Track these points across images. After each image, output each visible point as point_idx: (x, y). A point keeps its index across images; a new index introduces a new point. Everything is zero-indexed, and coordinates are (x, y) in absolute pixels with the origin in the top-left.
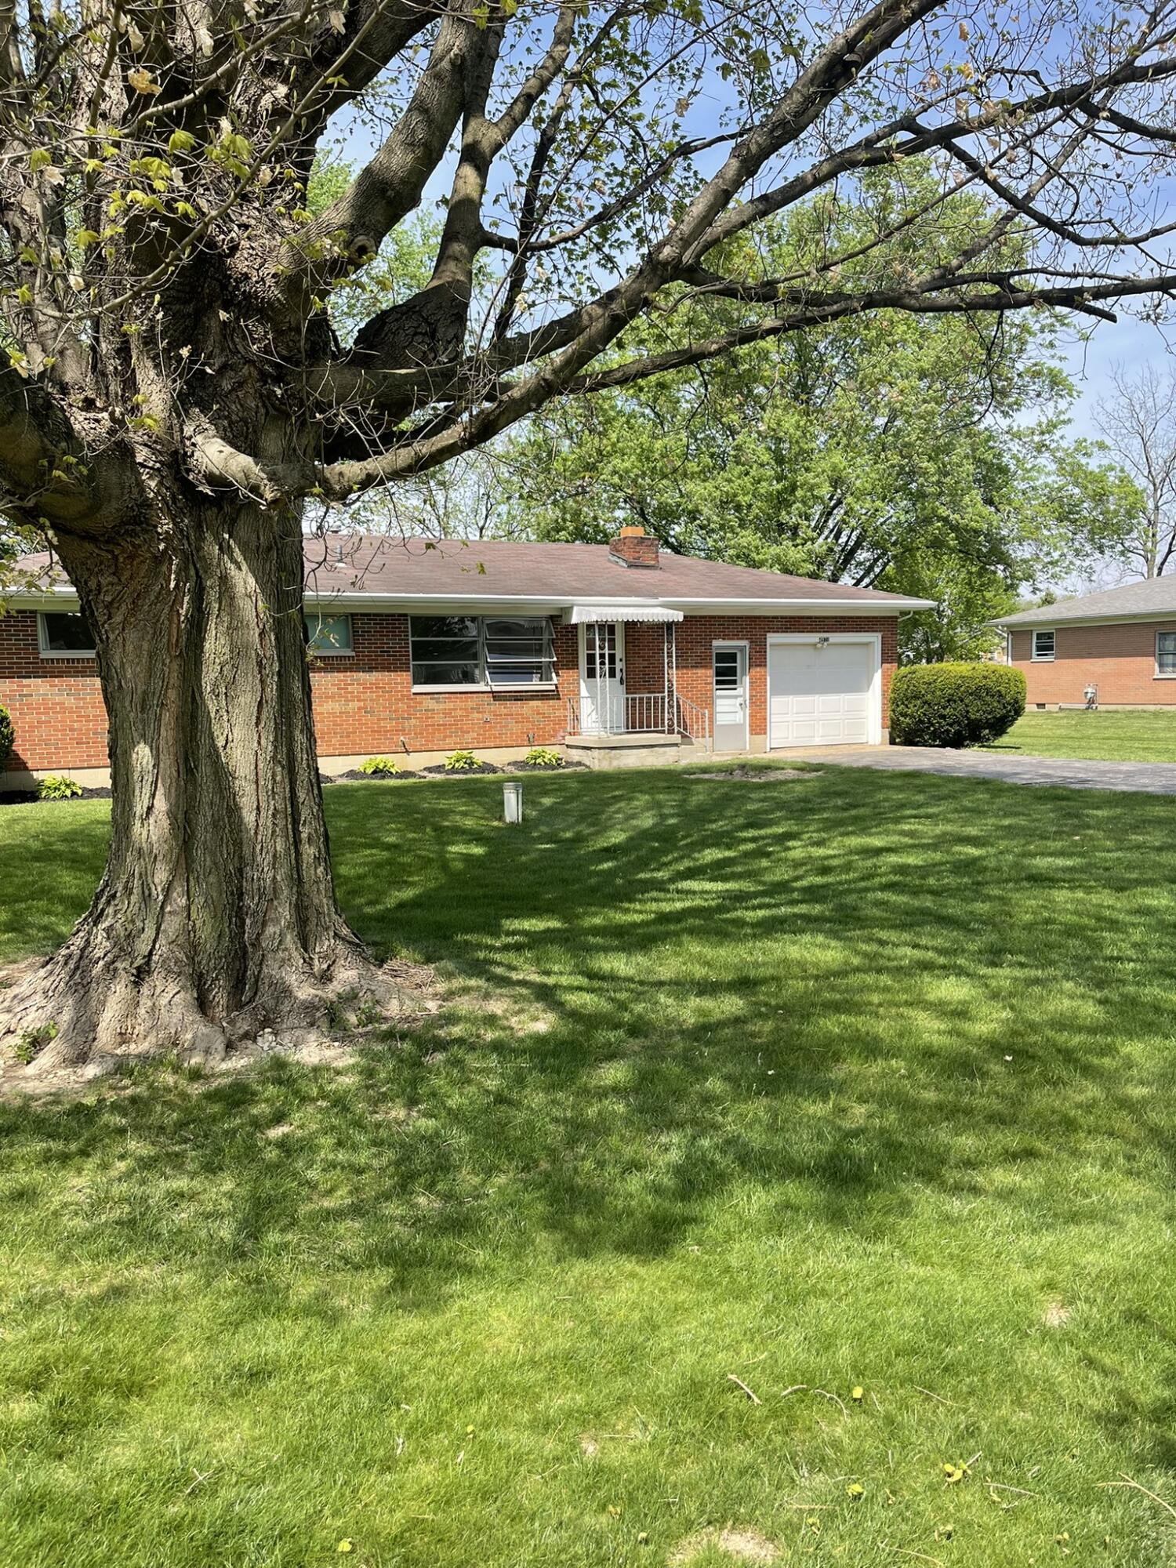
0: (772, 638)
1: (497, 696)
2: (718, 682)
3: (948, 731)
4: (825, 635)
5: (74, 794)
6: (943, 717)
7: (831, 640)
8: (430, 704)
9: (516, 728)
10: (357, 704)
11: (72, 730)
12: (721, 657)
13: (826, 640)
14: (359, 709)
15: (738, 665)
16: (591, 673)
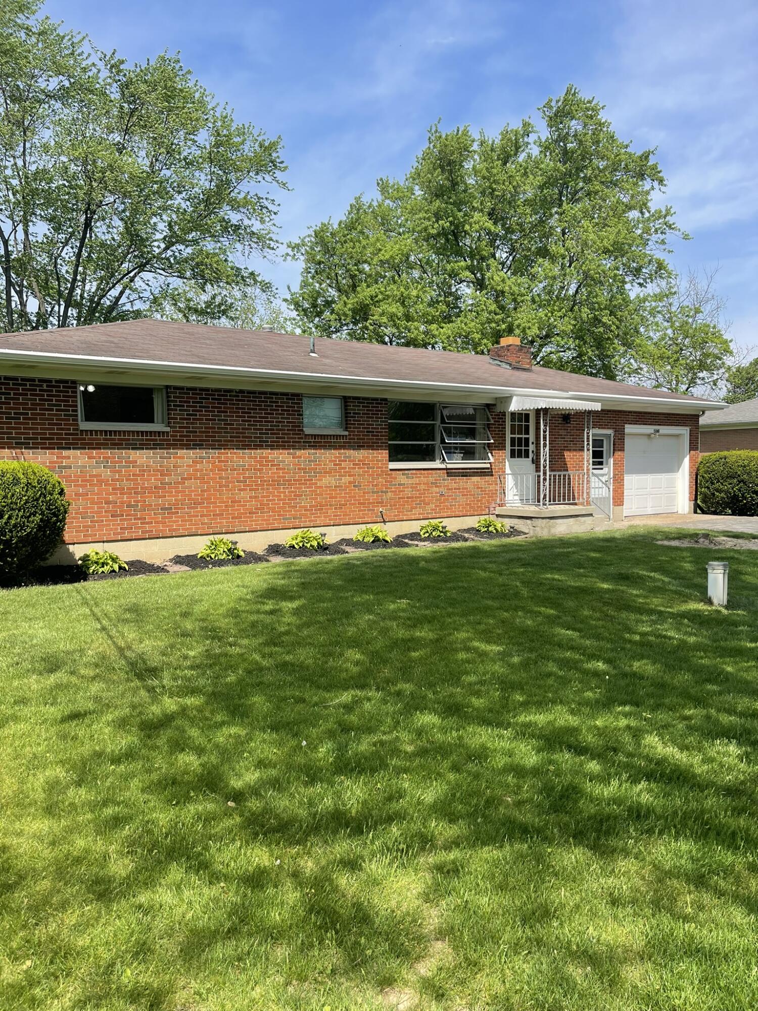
0: (629, 429)
1: (450, 473)
2: (594, 463)
4: (657, 427)
7: (661, 432)
8: (401, 478)
9: (462, 500)
10: (348, 479)
11: (108, 503)
12: (595, 443)
13: (658, 431)
14: (350, 483)
15: (604, 449)
16: (513, 455)
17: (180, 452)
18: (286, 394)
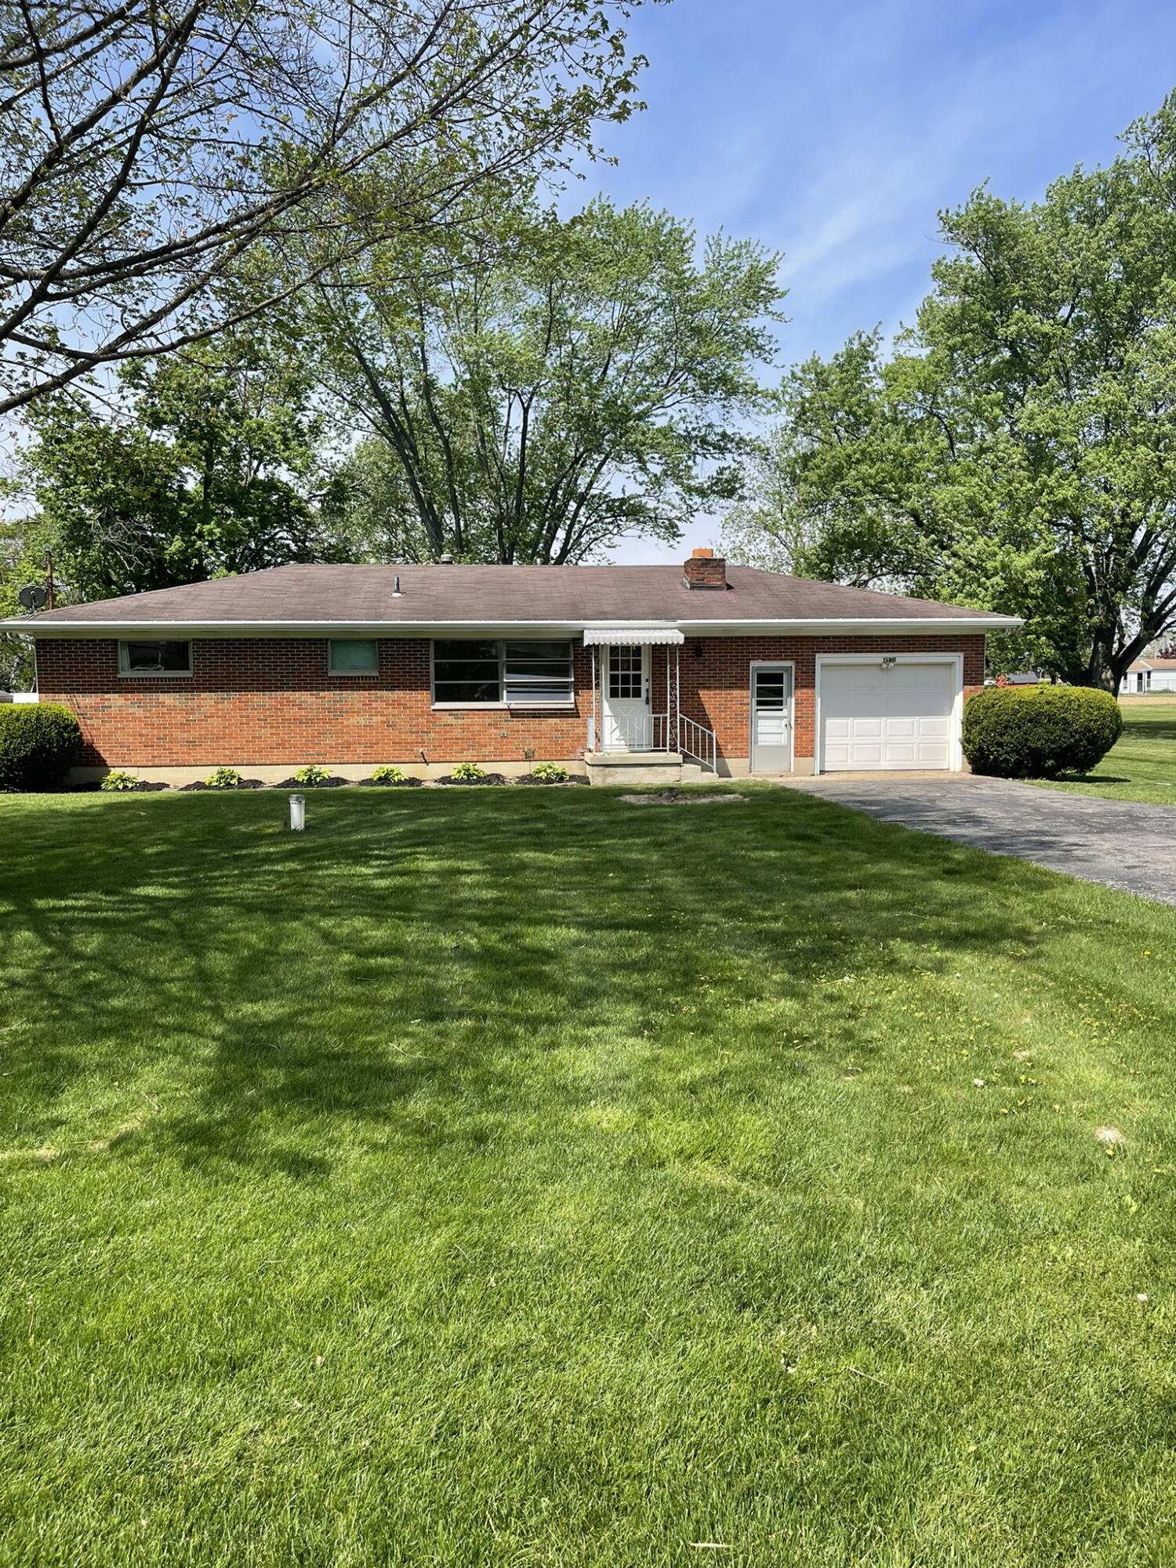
0: (821, 659)
1: (515, 714)
2: (759, 703)
3: (1007, 761)
4: (891, 655)
5: (125, 787)
6: (1000, 745)
7: (898, 660)
8: (451, 720)
10: (380, 718)
11: (141, 735)
12: (762, 678)
13: (893, 660)
14: (383, 722)
15: (785, 686)
16: (614, 693)
17: (203, 695)
18: (309, 640)
